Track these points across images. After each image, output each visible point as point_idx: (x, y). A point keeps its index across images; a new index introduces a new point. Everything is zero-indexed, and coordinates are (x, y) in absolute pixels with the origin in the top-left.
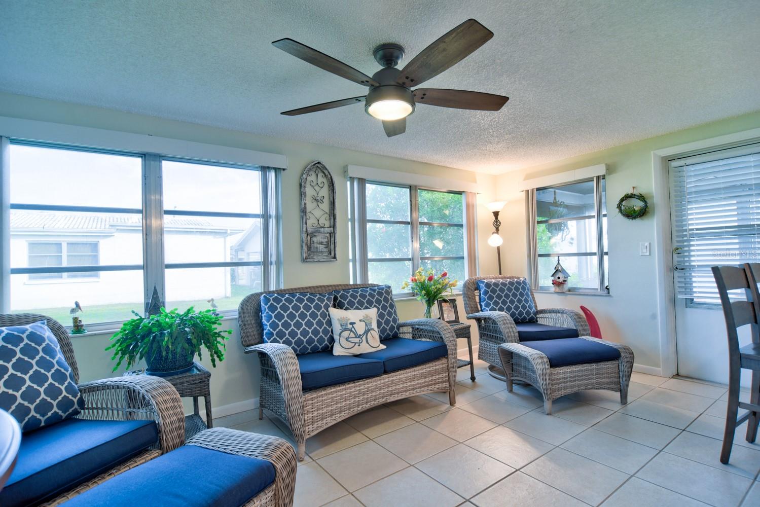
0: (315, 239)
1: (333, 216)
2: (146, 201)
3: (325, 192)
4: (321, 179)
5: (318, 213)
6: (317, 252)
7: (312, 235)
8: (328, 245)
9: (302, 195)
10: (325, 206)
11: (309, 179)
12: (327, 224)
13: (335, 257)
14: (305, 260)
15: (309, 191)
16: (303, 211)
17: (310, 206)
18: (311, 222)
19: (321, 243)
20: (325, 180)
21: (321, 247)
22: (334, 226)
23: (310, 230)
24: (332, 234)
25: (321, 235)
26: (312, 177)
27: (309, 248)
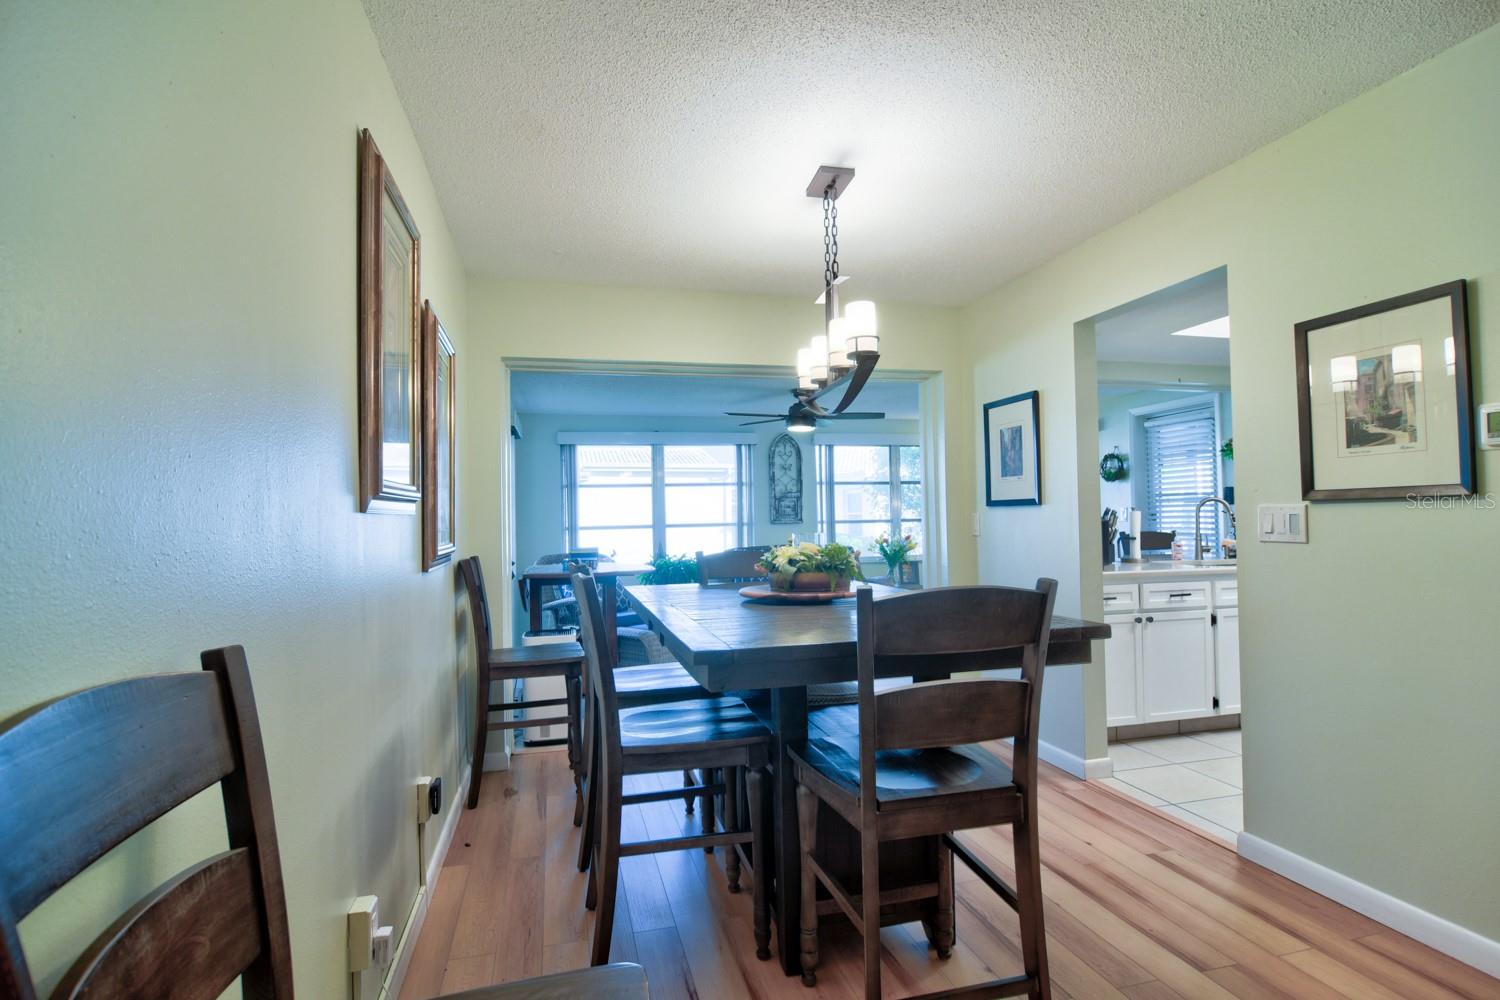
0: (783, 503)
1: (800, 481)
2: (655, 478)
3: (792, 460)
4: (789, 448)
5: (785, 480)
6: (785, 515)
7: (780, 499)
8: (795, 509)
9: (771, 464)
10: (793, 473)
11: (777, 450)
12: (795, 489)
13: (801, 520)
14: (773, 522)
15: (778, 461)
16: (772, 479)
17: (778, 473)
18: (779, 489)
19: (789, 507)
20: (792, 449)
21: (788, 510)
22: (800, 491)
23: (778, 495)
24: (799, 498)
25: (788, 500)
26: (780, 448)
27: (777, 512)
